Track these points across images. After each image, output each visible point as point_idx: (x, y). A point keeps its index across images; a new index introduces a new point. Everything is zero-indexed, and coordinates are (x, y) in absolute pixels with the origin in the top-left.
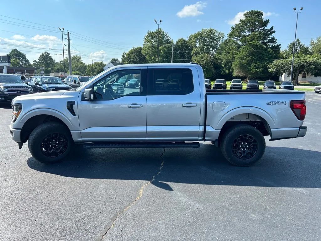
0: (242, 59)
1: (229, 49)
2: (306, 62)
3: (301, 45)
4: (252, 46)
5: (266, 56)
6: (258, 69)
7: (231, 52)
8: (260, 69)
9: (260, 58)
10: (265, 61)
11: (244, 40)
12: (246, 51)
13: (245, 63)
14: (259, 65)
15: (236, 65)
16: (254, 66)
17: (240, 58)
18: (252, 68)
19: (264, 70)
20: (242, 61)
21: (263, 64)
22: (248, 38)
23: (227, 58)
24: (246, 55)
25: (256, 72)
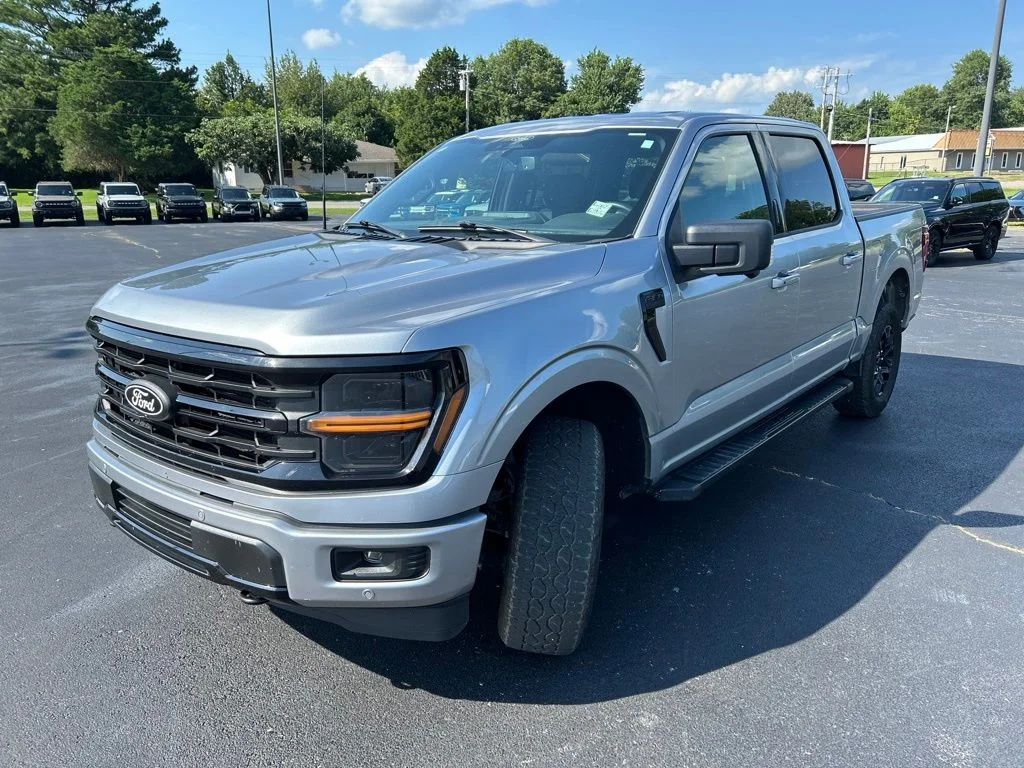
0: (92, 108)
1: (14, 66)
2: (297, 129)
3: (242, 77)
4: (115, 63)
5: (173, 102)
6: (158, 147)
7: (27, 77)
8: (162, 146)
9: (152, 108)
10: (175, 120)
11: (68, 39)
12: (99, 82)
13: (105, 124)
14: (155, 133)
15: (71, 130)
16: (139, 135)
17: (81, 105)
18: (134, 143)
19: (175, 151)
20: (90, 115)
21: (169, 130)
22: (84, 31)
23: (15, 99)
24: (102, 93)
25: (152, 158)
